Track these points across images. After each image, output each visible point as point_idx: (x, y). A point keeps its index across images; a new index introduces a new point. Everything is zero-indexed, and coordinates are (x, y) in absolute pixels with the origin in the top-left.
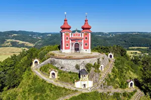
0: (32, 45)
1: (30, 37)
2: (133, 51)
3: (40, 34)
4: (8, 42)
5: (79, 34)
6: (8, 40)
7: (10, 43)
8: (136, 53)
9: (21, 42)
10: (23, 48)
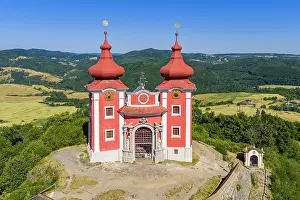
0: (56, 79)
1: (55, 61)
2: (267, 96)
3: (74, 57)
4: (6, 73)
5: (152, 98)
6: (6, 69)
7: (10, 75)
8: (275, 99)
9: (33, 73)
10: (38, 87)
